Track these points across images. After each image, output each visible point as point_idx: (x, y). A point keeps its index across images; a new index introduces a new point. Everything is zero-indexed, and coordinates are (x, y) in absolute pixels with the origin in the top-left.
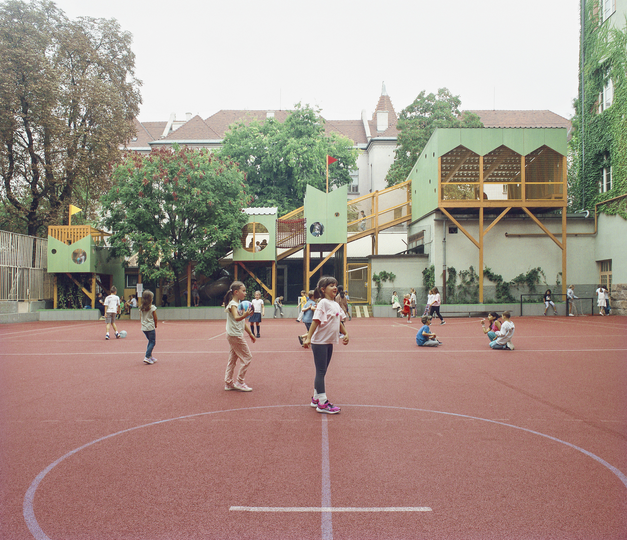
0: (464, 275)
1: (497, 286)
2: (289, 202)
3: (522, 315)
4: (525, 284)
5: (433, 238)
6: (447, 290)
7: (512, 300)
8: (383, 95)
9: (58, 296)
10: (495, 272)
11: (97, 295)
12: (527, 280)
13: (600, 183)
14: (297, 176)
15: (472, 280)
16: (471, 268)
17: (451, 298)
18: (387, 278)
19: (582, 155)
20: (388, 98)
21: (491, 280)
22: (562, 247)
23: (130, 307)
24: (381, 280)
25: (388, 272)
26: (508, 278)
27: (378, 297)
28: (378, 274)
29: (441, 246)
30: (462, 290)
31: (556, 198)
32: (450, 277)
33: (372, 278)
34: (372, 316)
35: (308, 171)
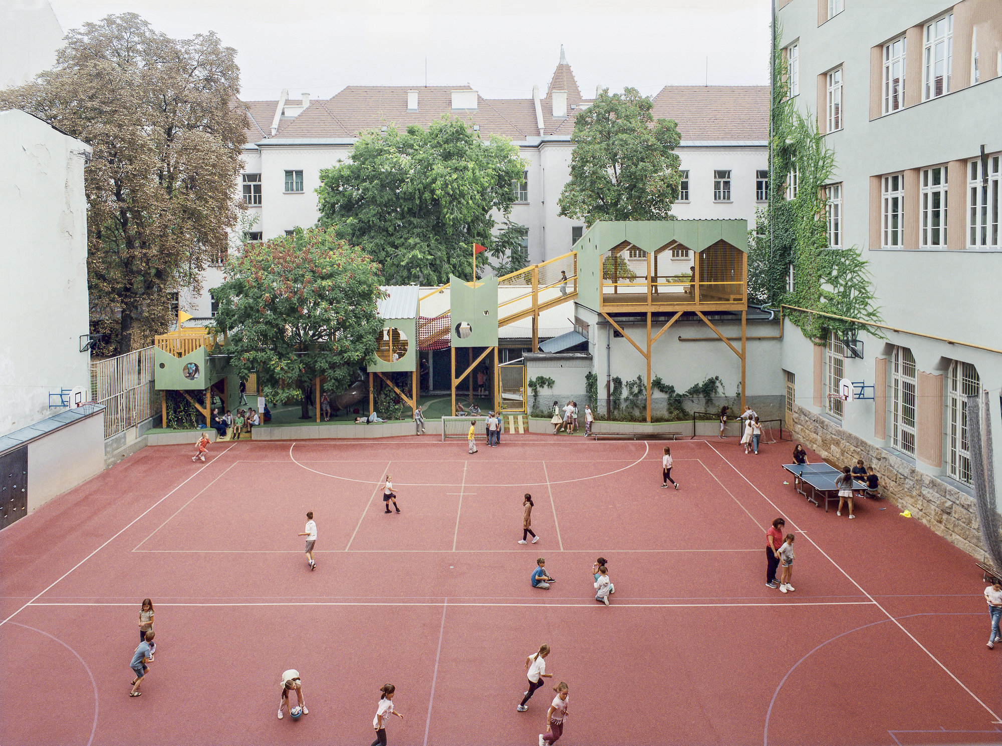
0: (631, 385)
1: (669, 399)
2: (436, 240)
3: (695, 436)
4: (701, 396)
5: (596, 341)
6: (612, 403)
7: (686, 415)
8: (561, 63)
9: (168, 413)
10: (666, 382)
11: (212, 411)
12: (703, 391)
13: (787, 278)
14: (446, 210)
15: (640, 391)
16: (639, 378)
17: (616, 412)
18: (545, 384)
19: (770, 239)
20: (568, 67)
21: (662, 391)
22: (742, 356)
23: (252, 425)
24: (538, 386)
25: (546, 376)
26: (681, 389)
27: (535, 406)
28: (534, 380)
29: (605, 352)
30: (628, 402)
31: (734, 300)
32: (616, 389)
33: (528, 383)
34: (526, 430)
35: (459, 202)
